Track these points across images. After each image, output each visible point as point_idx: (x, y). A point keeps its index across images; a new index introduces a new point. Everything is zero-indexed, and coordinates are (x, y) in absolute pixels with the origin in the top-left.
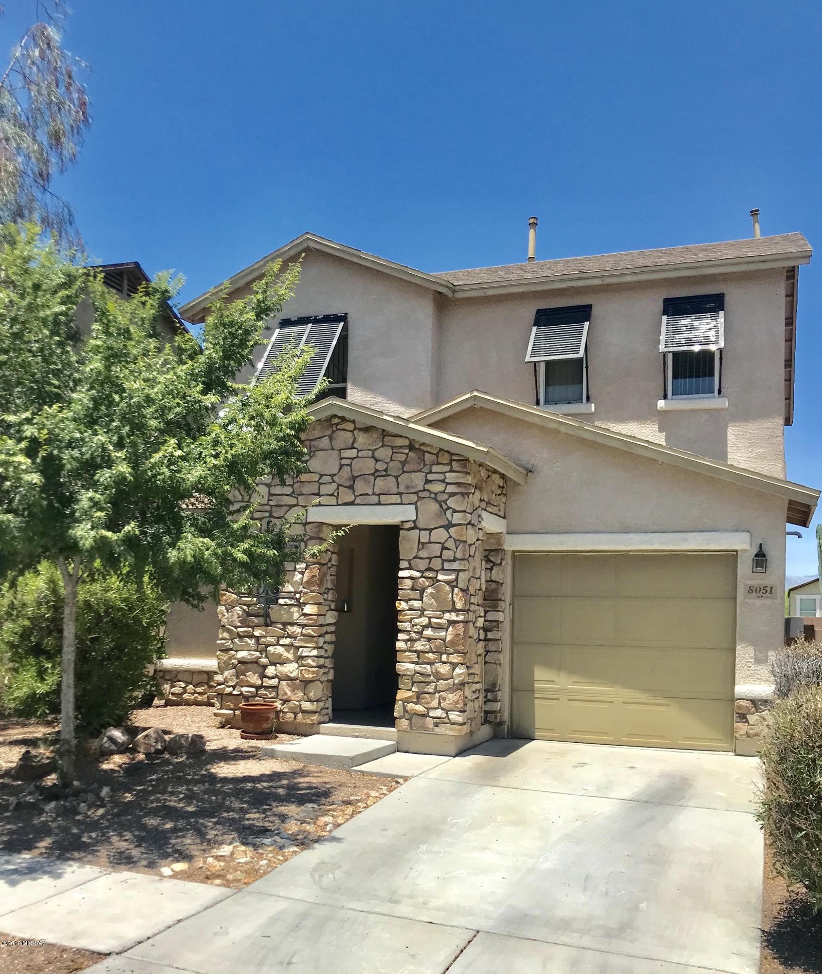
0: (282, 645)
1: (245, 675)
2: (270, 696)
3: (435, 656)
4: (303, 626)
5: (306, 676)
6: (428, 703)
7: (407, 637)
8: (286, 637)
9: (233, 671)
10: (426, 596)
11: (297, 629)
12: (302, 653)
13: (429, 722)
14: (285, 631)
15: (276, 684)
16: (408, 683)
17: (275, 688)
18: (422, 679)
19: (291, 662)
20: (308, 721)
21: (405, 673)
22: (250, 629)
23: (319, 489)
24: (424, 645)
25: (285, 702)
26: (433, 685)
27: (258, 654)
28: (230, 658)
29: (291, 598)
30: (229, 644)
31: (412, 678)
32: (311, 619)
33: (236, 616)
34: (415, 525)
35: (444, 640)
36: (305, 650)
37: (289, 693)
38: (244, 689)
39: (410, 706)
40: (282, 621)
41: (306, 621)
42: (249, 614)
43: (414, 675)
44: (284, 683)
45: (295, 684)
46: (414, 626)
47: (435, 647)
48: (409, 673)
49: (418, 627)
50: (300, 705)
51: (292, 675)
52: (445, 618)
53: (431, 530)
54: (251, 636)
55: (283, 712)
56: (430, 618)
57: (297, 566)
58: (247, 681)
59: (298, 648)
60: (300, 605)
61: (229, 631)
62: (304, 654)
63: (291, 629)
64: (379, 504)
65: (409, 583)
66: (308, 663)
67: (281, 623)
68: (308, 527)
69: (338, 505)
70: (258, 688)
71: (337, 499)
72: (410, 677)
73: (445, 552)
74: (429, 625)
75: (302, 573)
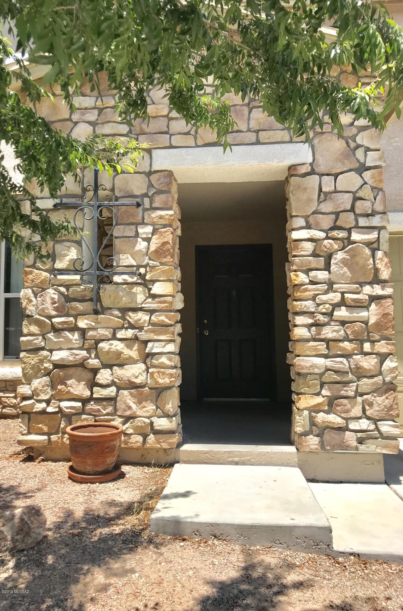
0: (121, 340)
1: (65, 384)
2: (105, 412)
3: (354, 346)
4: (152, 312)
5: (160, 381)
6: (347, 411)
7: (310, 321)
8: (127, 329)
9: (46, 379)
10: (336, 264)
11: (143, 317)
12: (152, 348)
13: (350, 438)
14: (124, 319)
15: (113, 394)
16: (314, 385)
17: (112, 400)
18: (337, 378)
19: (135, 362)
20: (165, 446)
21: (312, 371)
22: (71, 319)
23: (168, 127)
24: (337, 331)
25: (127, 419)
26: (353, 386)
27: (84, 353)
28: (41, 361)
29: (132, 274)
30: (39, 341)
31: (321, 378)
32: (165, 302)
33: (49, 301)
34: (313, 169)
35: (366, 323)
36: (156, 344)
37: (134, 406)
38: (64, 404)
39: (321, 417)
40: (121, 305)
41: (156, 305)
42: (68, 299)
43: (323, 373)
44: (126, 392)
45: (141, 394)
46: (318, 305)
47: (353, 332)
48: (317, 371)
49: (327, 306)
50: (152, 423)
51: (138, 381)
52: (365, 292)
53: (336, 176)
54: (74, 329)
55: (126, 434)
56: (343, 293)
57: (140, 231)
58: (68, 392)
59: (146, 342)
60: (146, 284)
61: (38, 323)
62: (155, 350)
63: (133, 317)
64: (258, 142)
65: (309, 247)
66: (163, 363)
67: (120, 309)
68: (154, 178)
69: (197, 146)
70: (85, 401)
71: (195, 138)
72: (318, 377)
73: (358, 203)
74: (343, 303)
75: (148, 240)
